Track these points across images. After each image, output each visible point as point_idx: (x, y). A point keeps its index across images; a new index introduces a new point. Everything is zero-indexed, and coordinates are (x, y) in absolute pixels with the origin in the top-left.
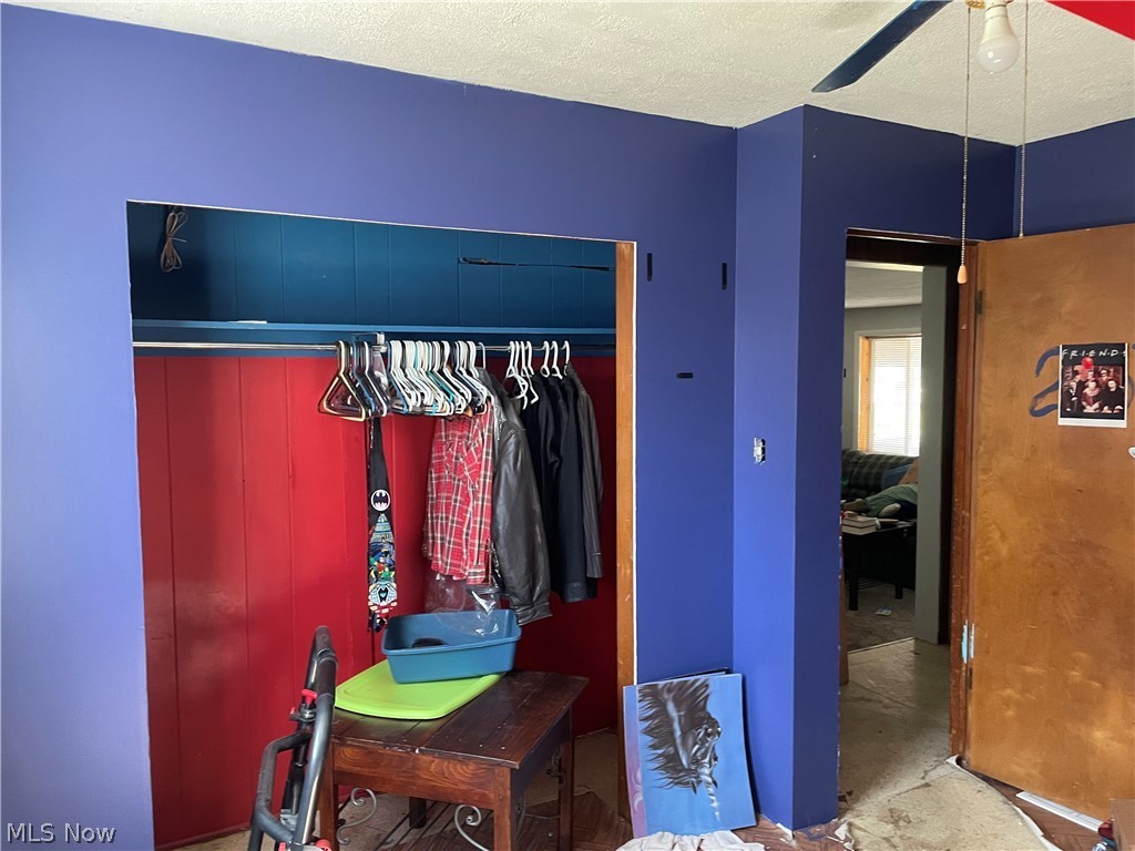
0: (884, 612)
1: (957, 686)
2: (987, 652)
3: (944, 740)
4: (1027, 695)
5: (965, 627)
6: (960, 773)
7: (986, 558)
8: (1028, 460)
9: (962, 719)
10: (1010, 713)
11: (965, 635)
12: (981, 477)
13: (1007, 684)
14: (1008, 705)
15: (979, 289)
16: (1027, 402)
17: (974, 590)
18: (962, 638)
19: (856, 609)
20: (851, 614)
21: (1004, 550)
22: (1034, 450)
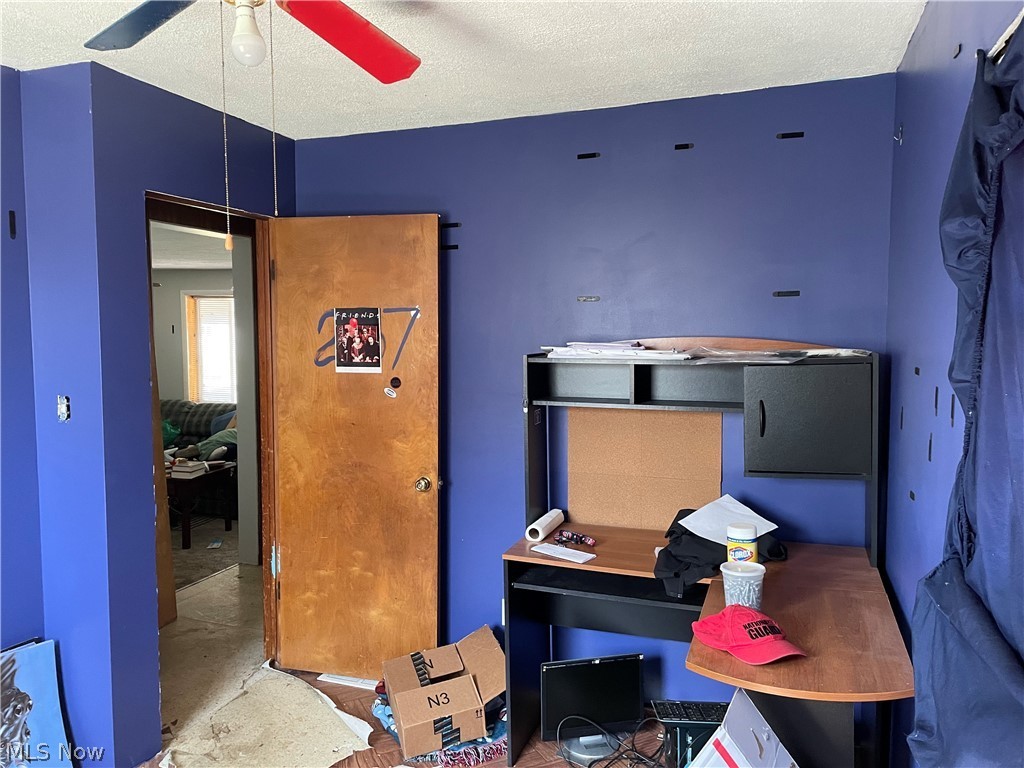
0: (215, 545)
1: (269, 600)
2: (291, 565)
3: (260, 649)
4: (322, 594)
5: (273, 547)
6: (273, 674)
7: (288, 486)
8: (316, 401)
9: (273, 628)
10: (310, 612)
11: (273, 554)
12: (281, 418)
13: (307, 588)
14: (308, 606)
15: (271, 259)
16: (312, 355)
17: (279, 515)
18: (271, 557)
19: (189, 547)
20: (184, 552)
21: (301, 478)
22: (320, 394)
